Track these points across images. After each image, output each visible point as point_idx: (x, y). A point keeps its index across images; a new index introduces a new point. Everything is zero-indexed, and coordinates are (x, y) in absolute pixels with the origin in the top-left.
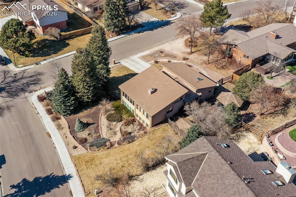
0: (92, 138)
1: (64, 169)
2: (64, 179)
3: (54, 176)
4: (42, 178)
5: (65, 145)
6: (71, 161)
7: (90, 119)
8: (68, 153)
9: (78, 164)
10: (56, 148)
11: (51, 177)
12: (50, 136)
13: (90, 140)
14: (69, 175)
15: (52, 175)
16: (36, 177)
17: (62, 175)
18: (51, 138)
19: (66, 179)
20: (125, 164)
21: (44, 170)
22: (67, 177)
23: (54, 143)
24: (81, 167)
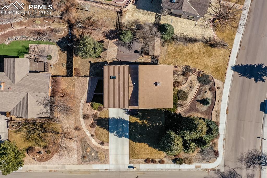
0: (206, 87)
1: (232, 76)
2: (236, 68)
3: (239, 74)
4: (247, 76)
5: (222, 95)
6: (226, 79)
7: (196, 107)
8: (225, 86)
9: (224, 73)
10: (229, 96)
11: (242, 74)
12: (227, 109)
13: (207, 87)
14: (232, 69)
15: (240, 75)
16: (249, 79)
17: (235, 72)
18: (227, 107)
19: (235, 68)
20: (202, 54)
21: (243, 82)
22: (234, 69)
23: (228, 101)
24: (224, 70)
